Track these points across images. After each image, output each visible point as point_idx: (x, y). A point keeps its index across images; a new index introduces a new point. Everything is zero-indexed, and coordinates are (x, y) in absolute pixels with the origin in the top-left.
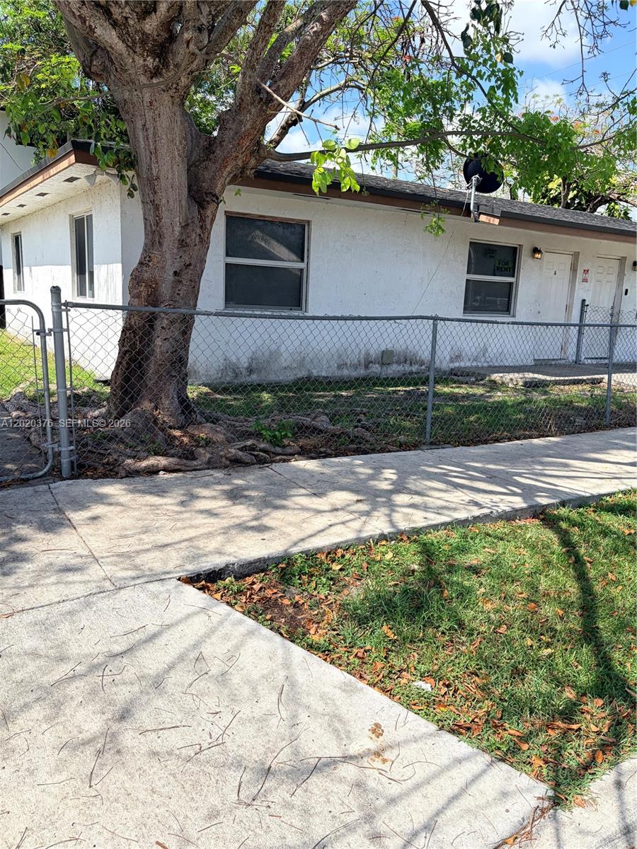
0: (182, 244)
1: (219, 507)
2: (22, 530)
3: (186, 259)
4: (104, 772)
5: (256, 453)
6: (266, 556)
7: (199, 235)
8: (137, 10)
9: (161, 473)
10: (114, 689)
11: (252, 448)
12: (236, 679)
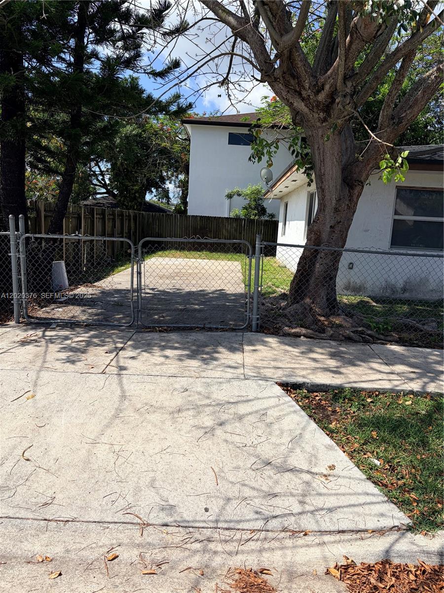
0: (336, 210)
1: (321, 359)
2: (221, 349)
3: (338, 219)
4: (205, 439)
5: (364, 336)
6: (328, 384)
7: (348, 205)
8: (314, 91)
9: (302, 337)
10: (223, 414)
11: (362, 333)
12: (276, 427)
